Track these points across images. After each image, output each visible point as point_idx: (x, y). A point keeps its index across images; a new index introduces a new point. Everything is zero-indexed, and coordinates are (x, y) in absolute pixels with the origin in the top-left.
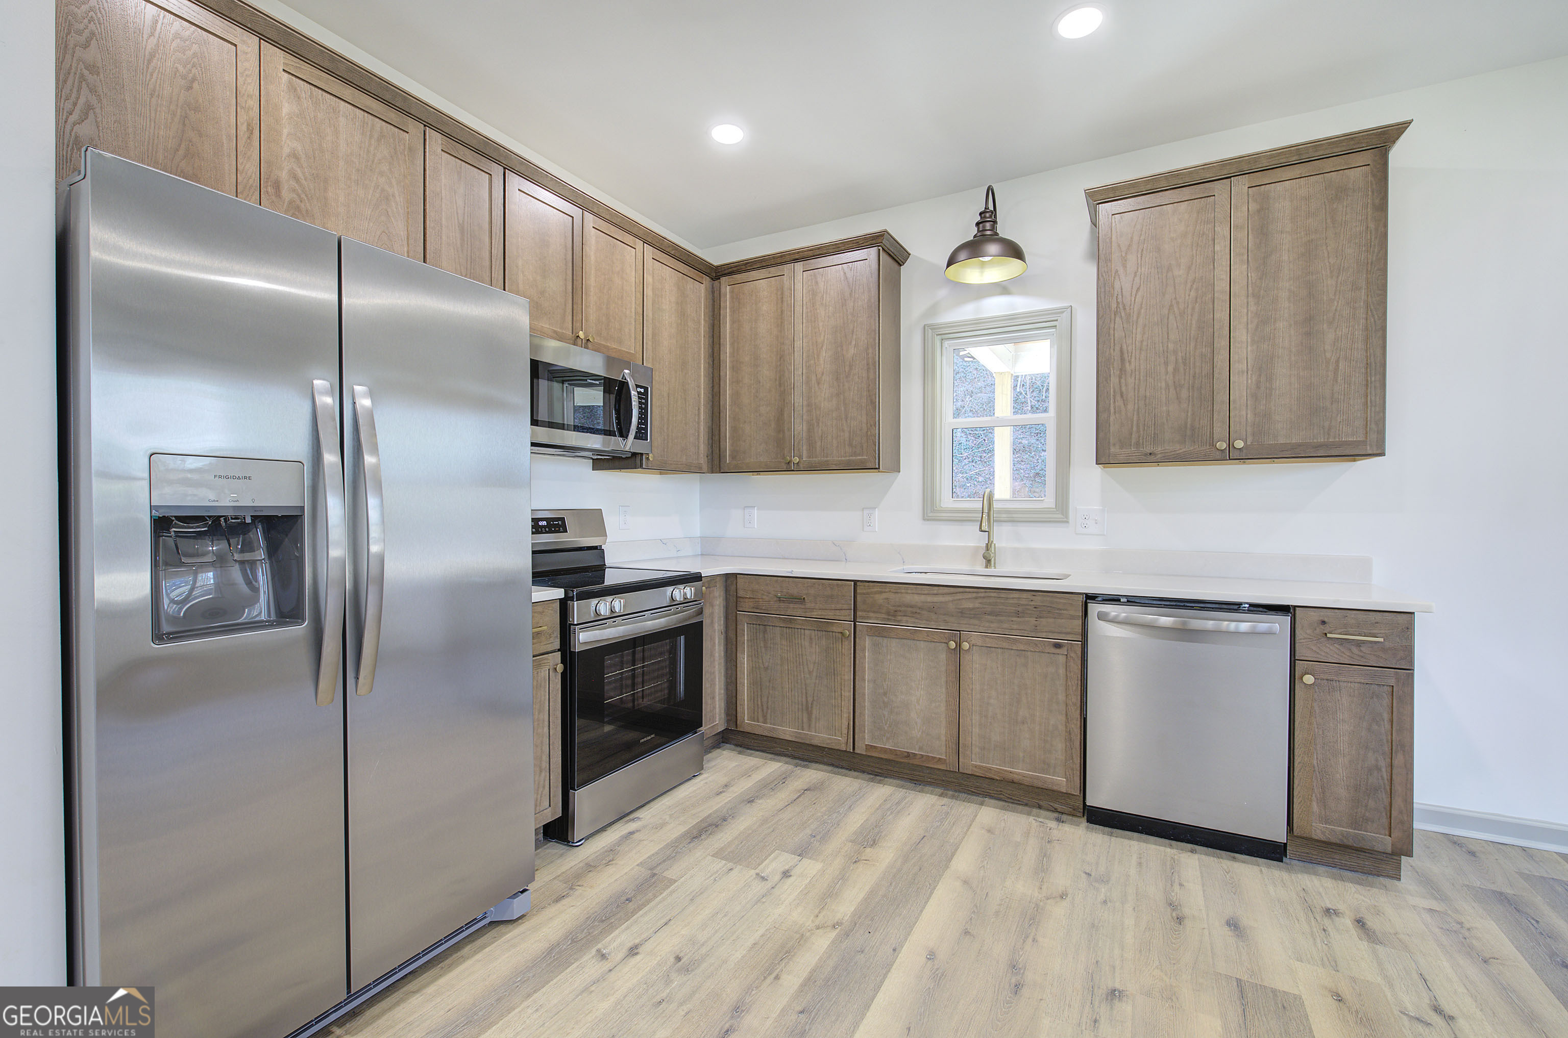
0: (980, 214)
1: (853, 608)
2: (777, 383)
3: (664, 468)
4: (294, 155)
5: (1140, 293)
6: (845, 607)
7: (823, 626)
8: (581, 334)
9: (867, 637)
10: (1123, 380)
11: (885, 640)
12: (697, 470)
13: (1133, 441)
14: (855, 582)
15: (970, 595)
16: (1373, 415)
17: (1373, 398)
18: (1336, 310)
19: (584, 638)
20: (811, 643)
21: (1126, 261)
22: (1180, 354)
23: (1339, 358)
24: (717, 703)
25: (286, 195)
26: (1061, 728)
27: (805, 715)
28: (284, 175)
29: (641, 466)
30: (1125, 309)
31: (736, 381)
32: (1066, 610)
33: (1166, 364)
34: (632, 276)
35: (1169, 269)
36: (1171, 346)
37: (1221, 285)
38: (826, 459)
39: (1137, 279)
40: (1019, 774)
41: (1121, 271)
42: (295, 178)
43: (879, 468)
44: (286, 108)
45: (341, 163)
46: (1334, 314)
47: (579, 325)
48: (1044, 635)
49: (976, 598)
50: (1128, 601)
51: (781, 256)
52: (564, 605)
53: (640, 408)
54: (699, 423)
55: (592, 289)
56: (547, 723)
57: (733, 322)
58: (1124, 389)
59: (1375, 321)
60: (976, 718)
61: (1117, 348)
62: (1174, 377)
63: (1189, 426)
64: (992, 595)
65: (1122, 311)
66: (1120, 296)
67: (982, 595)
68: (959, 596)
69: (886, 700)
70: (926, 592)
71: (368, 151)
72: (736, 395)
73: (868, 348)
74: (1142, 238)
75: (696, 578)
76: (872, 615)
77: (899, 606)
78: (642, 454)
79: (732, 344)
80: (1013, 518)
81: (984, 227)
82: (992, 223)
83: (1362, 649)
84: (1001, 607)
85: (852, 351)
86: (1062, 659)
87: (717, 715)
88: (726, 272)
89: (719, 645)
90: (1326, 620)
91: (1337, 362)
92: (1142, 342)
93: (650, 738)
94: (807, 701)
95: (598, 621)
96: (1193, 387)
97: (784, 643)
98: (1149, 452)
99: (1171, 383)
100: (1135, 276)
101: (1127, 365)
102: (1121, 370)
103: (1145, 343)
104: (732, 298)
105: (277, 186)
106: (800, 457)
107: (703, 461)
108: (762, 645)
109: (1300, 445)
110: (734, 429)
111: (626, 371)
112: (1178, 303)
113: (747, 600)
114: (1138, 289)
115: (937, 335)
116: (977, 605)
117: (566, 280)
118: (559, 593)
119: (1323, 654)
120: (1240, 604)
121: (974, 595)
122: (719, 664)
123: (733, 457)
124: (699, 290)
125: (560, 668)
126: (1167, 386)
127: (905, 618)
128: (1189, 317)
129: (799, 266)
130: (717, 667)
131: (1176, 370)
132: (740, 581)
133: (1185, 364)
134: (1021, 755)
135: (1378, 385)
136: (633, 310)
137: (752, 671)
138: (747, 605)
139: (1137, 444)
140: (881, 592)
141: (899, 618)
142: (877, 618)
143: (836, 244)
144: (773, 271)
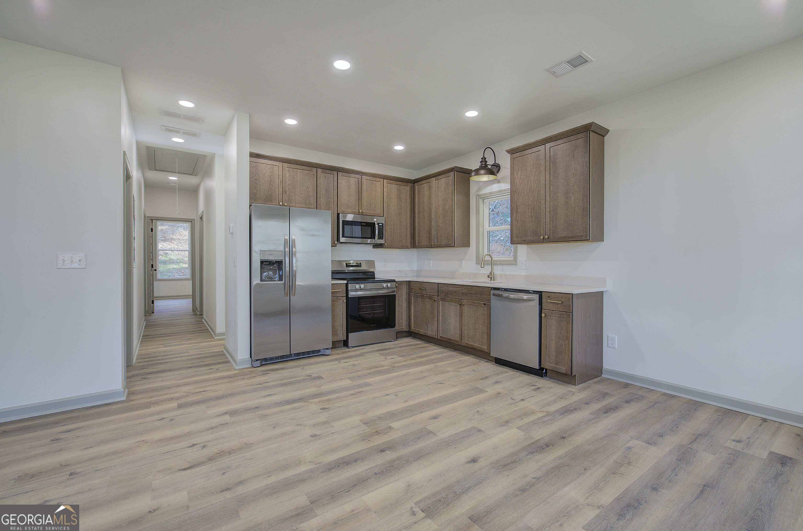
0: (482, 159)
1: (437, 292)
2: (429, 218)
3: (391, 247)
4: (289, 185)
5: (521, 185)
6: (436, 292)
7: (430, 297)
8: (360, 211)
9: (441, 301)
10: (517, 215)
11: (445, 302)
12: (407, 248)
13: (520, 236)
14: (438, 283)
15: (464, 288)
16: (584, 226)
17: (584, 220)
18: (574, 189)
19: (352, 294)
20: (428, 303)
21: (518, 174)
22: (532, 206)
23: (575, 206)
24: (404, 321)
25: (287, 193)
26: (486, 331)
27: (426, 327)
28: (287, 189)
29: (383, 247)
30: (517, 190)
31: (419, 218)
32: (487, 292)
33: (529, 209)
34: (379, 190)
35: (529, 177)
36: (530, 203)
37: (543, 182)
38: (441, 243)
39: (521, 180)
40: (476, 346)
41: (516, 177)
42: (289, 189)
43: (455, 246)
44: (288, 175)
45: (298, 183)
46: (574, 191)
47: (360, 208)
48: (482, 301)
49: (466, 289)
50: (504, 290)
51: (429, 176)
52: (347, 285)
53: (378, 230)
54: (407, 232)
55: (365, 197)
56: (342, 315)
57: (418, 198)
58: (517, 218)
59: (585, 193)
60: (466, 328)
61: (516, 204)
62: (531, 213)
63: (535, 231)
64: (470, 288)
65: (517, 192)
66: (516, 186)
67: (467, 288)
68: (462, 288)
69: (445, 322)
70: (454, 287)
71: (304, 179)
72: (419, 222)
73: (451, 206)
74: (522, 166)
75: (394, 281)
76: (442, 294)
77: (448, 291)
78: (383, 244)
79: (418, 205)
80: (502, 263)
81: (482, 163)
82: (485, 162)
83: (558, 306)
84: (472, 292)
85: (448, 207)
86: (486, 308)
87: (404, 326)
88: (416, 181)
89: (405, 303)
90: (549, 296)
91: (575, 207)
92: (522, 202)
93: (374, 325)
94: (427, 322)
95: (356, 290)
96: (536, 217)
97: (422, 303)
98: (524, 240)
99: (530, 216)
100: (520, 179)
101: (518, 210)
102: (517, 212)
103: (523, 202)
104: (418, 190)
105: (286, 192)
106: (434, 243)
107: (409, 244)
108: (417, 304)
109: (565, 237)
110: (419, 234)
111: (375, 220)
112: (532, 188)
113: (413, 289)
114: (521, 183)
115: (480, 198)
116: (467, 291)
117: (356, 196)
118: (345, 282)
119: (549, 307)
120: (529, 291)
121: (466, 288)
122: (404, 309)
123: (418, 243)
124: (407, 189)
125: (345, 301)
126: (529, 216)
127: (449, 295)
128: (535, 193)
129: (434, 179)
130: (404, 310)
131: (531, 211)
132: (412, 283)
133: (534, 209)
134: (477, 340)
135: (586, 215)
136: (380, 200)
137: (414, 312)
138: (413, 291)
139: (521, 237)
140: (444, 287)
141: (448, 295)
142: (443, 295)
143: (443, 171)
144: (427, 181)
